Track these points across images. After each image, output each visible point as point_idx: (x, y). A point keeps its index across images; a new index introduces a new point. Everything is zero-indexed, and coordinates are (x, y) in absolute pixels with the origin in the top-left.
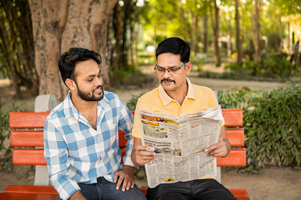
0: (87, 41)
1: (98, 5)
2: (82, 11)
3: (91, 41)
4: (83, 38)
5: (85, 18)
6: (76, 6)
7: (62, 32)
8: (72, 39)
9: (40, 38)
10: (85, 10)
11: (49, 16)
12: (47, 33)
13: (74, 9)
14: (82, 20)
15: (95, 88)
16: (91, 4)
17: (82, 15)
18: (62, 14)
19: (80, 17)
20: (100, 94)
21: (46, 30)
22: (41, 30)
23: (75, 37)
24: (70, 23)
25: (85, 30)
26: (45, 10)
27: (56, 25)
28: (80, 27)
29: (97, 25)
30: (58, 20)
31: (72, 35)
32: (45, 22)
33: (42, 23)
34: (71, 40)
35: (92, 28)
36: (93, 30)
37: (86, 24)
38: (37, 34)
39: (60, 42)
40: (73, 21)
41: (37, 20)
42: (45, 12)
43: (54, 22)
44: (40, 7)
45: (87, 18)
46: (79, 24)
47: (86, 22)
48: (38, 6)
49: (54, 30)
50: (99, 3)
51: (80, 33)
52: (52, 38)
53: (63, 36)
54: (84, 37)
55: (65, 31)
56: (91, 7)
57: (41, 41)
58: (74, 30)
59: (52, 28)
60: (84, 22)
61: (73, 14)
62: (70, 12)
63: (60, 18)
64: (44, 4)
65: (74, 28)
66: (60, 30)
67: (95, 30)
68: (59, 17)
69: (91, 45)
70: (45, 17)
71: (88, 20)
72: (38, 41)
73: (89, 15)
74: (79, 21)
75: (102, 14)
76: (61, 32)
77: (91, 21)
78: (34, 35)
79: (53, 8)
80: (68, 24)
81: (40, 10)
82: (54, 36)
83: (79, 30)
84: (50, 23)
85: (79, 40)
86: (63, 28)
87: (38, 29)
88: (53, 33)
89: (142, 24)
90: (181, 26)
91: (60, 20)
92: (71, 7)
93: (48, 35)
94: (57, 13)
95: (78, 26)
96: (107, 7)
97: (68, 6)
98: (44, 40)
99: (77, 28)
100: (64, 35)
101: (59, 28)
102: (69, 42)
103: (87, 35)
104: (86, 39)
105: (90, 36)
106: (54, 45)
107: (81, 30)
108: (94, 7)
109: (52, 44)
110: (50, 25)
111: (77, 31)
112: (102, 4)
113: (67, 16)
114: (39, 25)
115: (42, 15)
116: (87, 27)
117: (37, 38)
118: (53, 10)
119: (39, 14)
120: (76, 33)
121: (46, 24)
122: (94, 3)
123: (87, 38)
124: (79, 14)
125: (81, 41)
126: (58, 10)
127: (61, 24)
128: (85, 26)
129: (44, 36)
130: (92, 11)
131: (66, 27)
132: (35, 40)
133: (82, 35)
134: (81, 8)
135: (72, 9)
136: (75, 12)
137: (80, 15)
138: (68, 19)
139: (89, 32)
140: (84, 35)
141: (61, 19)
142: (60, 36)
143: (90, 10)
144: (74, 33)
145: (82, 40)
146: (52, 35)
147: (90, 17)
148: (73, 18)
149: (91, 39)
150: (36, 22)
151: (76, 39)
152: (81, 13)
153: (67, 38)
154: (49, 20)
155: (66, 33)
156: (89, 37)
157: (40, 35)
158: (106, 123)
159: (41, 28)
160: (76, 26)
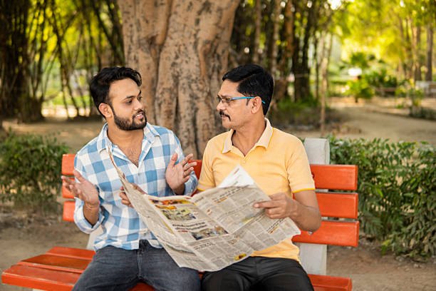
0: (193, 63)
1: (208, 15)
2: (187, 23)
3: (198, 64)
4: (187, 59)
5: (191, 33)
6: (180, 16)
7: (160, 50)
8: (173, 60)
9: (133, 58)
10: (191, 22)
11: (143, 29)
12: (139, 51)
13: (177, 20)
14: (187, 35)
15: (135, 112)
16: (199, 13)
17: (187, 28)
18: (160, 27)
19: (183, 31)
20: (141, 120)
21: (140, 47)
22: (133, 48)
23: (177, 57)
24: (171, 38)
25: (190, 48)
26: (139, 20)
27: (151, 41)
28: (184, 45)
29: (207, 42)
30: (155, 34)
31: (174, 55)
32: (139, 37)
33: (135, 39)
34: (171, 62)
35: (200, 46)
36: (201, 49)
37: (193, 40)
38: (129, 53)
39: (158, 65)
40: (175, 35)
41: (129, 34)
42: (138, 23)
43: (150, 37)
44: (133, 17)
45: (194, 32)
46: (182, 40)
47: (193, 37)
48: (130, 16)
49: (150, 49)
50: (210, 12)
51: (183, 52)
52: (146, 58)
53: (161, 57)
54: (190, 58)
55: (165, 49)
56: (200, 17)
57: (134, 62)
58: (177, 48)
59: (146, 46)
60: (190, 38)
61: (176, 26)
62: (171, 24)
63: (157, 32)
64: (137, 13)
65: (176, 46)
66: (157, 47)
67: (204, 49)
68: (156, 30)
69: (198, 69)
70: (138, 30)
71: (195, 35)
72: (130, 62)
73: (197, 28)
74: (183, 36)
75: (214, 27)
76: (158, 51)
77: (198, 36)
78: (126, 54)
79: (148, 19)
80: (168, 40)
81: (132, 21)
82: (149, 55)
83: (182, 48)
84: (145, 38)
85: (182, 62)
86: (162, 46)
87: (130, 46)
88: (148, 53)
89: (337, 35)
90: (396, 40)
91: (157, 35)
92: (173, 16)
93: (141, 55)
94: (153, 26)
95: (181, 43)
96: (220, 17)
97: (169, 16)
98: (137, 61)
99: (180, 45)
100: (163, 55)
101: (156, 45)
102: (169, 64)
103: (193, 55)
104: (191, 60)
105: (198, 56)
106: (149, 68)
107: (186, 48)
108: (203, 17)
109: (146, 67)
110: (144, 41)
111: (179, 50)
112: (214, 13)
113: (167, 29)
114: (132, 41)
115: (135, 27)
116: (193, 44)
117: (129, 59)
118: (147, 22)
119: (131, 26)
120: (178, 52)
121: (139, 40)
122: (204, 12)
123: (193, 59)
124: (182, 26)
125: (184, 63)
126: (154, 21)
127: (159, 40)
128: (191, 43)
129: (137, 55)
130: (201, 23)
131: (166, 45)
132: (126, 60)
133: (187, 56)
134: (186, 19)
135: (174, 20)
136: (178, 23)
137: (184, 28)
138: (169, 33)
139: (196, 52)
140: (189, 56)
141: (159, 33)
142: (158, 56)
143: (198, 22)
144: (176, 52)
145: (187, 62)
146: (146, 55)
147: (198, 31)
148: (175, 31)
149: (199, 61)
150: (128, 37)
151: (178, 61)
152: (185, 25)
153: (166, 59)
154: (143, 35)
155: (166, 52)
156: (196, 58)
157: (132, 55)
158: (153, 160)
159: (133, 45)
160: (178, 42)
